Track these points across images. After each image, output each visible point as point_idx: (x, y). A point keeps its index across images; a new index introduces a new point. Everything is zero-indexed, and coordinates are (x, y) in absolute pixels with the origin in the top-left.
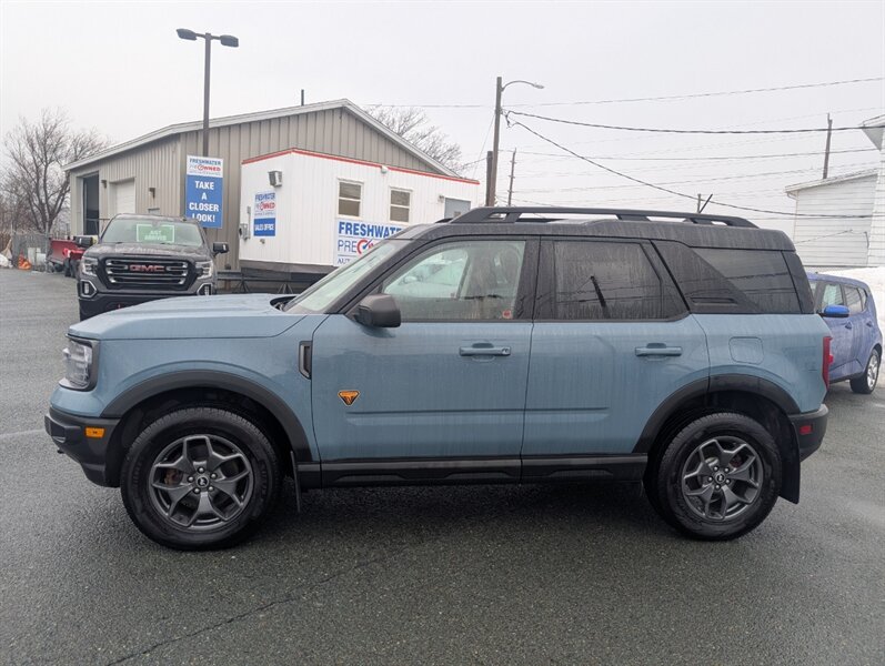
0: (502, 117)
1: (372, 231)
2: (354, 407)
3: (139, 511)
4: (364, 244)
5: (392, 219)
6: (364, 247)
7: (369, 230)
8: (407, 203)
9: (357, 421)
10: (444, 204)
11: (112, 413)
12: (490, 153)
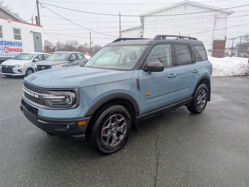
0: (39, 5)
1: (9, 43)
2: (148, 97)
3: (100, 146)
4: (6, 48)
5: (15, 39)
6: (7, 50)
7: (7, 43)
8: (20, 33)
9: (149, 101)
10: (32, 34)
11: (89, 114)
12: (36, 17)
